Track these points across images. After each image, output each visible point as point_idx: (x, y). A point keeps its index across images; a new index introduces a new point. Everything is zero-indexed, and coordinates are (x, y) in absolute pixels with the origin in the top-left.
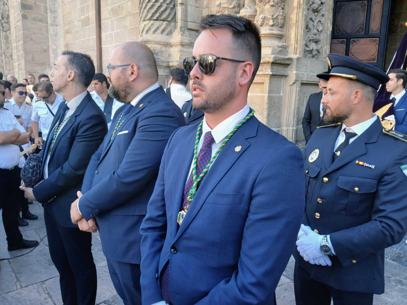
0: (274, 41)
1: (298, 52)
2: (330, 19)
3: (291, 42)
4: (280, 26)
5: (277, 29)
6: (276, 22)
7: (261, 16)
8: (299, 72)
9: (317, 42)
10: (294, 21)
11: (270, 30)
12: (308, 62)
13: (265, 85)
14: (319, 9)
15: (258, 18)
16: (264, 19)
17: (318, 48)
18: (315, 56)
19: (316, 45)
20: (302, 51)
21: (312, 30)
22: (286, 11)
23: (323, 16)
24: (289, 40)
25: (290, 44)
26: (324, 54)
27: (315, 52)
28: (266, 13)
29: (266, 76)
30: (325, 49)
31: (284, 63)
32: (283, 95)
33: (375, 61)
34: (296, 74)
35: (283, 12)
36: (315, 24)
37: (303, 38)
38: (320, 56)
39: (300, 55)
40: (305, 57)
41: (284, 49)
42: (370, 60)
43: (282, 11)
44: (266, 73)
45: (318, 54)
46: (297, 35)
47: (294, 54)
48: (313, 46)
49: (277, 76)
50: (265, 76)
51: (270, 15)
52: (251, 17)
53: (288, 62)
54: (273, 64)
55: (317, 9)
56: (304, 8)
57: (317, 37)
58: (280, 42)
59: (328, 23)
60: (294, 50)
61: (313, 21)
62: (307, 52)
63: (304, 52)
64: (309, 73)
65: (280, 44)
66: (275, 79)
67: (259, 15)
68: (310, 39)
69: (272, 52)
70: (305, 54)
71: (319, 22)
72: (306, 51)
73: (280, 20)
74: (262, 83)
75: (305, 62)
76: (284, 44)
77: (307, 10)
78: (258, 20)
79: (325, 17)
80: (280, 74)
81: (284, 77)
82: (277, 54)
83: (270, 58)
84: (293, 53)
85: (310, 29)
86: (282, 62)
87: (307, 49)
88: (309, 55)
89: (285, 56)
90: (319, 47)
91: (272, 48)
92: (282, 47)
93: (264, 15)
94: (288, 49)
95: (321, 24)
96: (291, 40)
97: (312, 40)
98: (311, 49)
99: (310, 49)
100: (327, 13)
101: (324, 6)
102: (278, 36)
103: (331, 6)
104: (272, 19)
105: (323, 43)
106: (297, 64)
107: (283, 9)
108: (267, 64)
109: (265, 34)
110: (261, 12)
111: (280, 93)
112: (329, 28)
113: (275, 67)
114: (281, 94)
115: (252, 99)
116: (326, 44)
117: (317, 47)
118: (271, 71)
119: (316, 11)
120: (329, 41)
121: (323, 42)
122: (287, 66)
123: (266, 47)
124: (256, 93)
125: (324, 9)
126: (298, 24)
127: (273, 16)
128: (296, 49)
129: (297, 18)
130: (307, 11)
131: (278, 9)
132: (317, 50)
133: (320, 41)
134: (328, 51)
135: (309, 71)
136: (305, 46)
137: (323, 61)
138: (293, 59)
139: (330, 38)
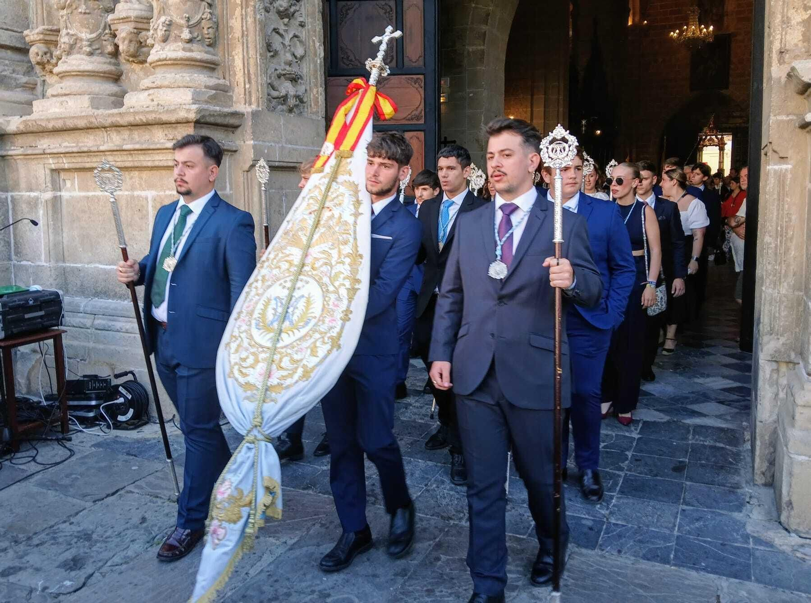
0: (196, 75)
1: (253, 99)
2: (317, 33)
3: (236, 77)
4: (207, 43)
5: (201, 48)
6: (196, 34)
7: (163, 19)
8: (261, 143)
9: (295, 79)
10: (238, 34)
11: (184, 49)
12: (280, 121)
14: (292, 10)
15: (156, 23)
16: (169, 25)
17: (300, 93)
18: (295, 110)
19: (294, 86)
20: (261, 98)
21: (282, 53)
22: (218, 11)
23: (302, 25)
24: (231, 73)
25: (235, 83)
26: (313, 104)
27: (292, 102)
28: (172, 13)
30: (314, 96)
31: (225, 123)
32: (231, 192)
33: (422, 121)
34: (254, 147)
35: (210, 13)
36: (287, 42)
37: (261, 69)
38: (306, 110)
39: (258, 106)
40: (273, 111)
41: (222, 92)
42: (412, 119)
43: (209, 11)
45: (302, 105)
46: (248, 64)
47: (245, 104)
48: (286, 88)
51: (182, 18)
52: (140, 20)
53: (232, 121)
54: (198, 125)
55: (286, 10)
56: (257, 7)
57: (295, 69)
58: (212, 77)
59: (314, 41)
60: (245, 94)
61: (282, 36)
62: (275, 100)
63: (270, 101)
64: (285, 145)
65: (213, 82)
67: (158, 18)
68: (278, 72)
69: (193, 99)
70: (272, 105)
71: (296, 39)
72: (274, 98)
73: (205, 29)
75: (273, 121)
76: (222, 81)
77: (263, 10)
78: (156, 27)
79: (306, 28)
81: (229, 153)
82: (207, 102)
83: (188, 111)
84: (243, 102)
85: (276, 54)
86: (220, 120)
87: (275, 94)
88: (280, 107)
89: (226, 107)
90: (301, 89)
91: (192, 90)
92: (216, 88)
93: (169, 18)
94: (231, 94)
95: (301, 42)
96: (235, 74)
97: (284, 75)
98: (283, 93)
99: (281, 94)
100: (310, 20)
101: (303, 6)
102: (205, 65)
103: (317, 6)
104: (188, 27)
105: (310, 84)
106: (255, 125)
107: (210, 5)
108: (185, 125)
109: (175, 60)
110: (162, 12)
111: (224, 188)
112: (318, 50)
113: (204, 131)
114: (228, 191)
116: (316, 86)
117: (296, 91)
119: (284, 14)
120: (321, 77)
121: (308, 81)
122: (233, 129)
123: (179, 87)
125: (303, 10)
126: (247, 40)
127: (188, 19)
128: (248, 93)
129: (242, 27)
130: (263, 14)
131: (200, 5)
132: (297, 97)
133: (302, 78)
134: (321, 99)
135: (284, 140)
136: (268, 88)
137: (312, 119)
138: (243, 115)
139: (323, 73)
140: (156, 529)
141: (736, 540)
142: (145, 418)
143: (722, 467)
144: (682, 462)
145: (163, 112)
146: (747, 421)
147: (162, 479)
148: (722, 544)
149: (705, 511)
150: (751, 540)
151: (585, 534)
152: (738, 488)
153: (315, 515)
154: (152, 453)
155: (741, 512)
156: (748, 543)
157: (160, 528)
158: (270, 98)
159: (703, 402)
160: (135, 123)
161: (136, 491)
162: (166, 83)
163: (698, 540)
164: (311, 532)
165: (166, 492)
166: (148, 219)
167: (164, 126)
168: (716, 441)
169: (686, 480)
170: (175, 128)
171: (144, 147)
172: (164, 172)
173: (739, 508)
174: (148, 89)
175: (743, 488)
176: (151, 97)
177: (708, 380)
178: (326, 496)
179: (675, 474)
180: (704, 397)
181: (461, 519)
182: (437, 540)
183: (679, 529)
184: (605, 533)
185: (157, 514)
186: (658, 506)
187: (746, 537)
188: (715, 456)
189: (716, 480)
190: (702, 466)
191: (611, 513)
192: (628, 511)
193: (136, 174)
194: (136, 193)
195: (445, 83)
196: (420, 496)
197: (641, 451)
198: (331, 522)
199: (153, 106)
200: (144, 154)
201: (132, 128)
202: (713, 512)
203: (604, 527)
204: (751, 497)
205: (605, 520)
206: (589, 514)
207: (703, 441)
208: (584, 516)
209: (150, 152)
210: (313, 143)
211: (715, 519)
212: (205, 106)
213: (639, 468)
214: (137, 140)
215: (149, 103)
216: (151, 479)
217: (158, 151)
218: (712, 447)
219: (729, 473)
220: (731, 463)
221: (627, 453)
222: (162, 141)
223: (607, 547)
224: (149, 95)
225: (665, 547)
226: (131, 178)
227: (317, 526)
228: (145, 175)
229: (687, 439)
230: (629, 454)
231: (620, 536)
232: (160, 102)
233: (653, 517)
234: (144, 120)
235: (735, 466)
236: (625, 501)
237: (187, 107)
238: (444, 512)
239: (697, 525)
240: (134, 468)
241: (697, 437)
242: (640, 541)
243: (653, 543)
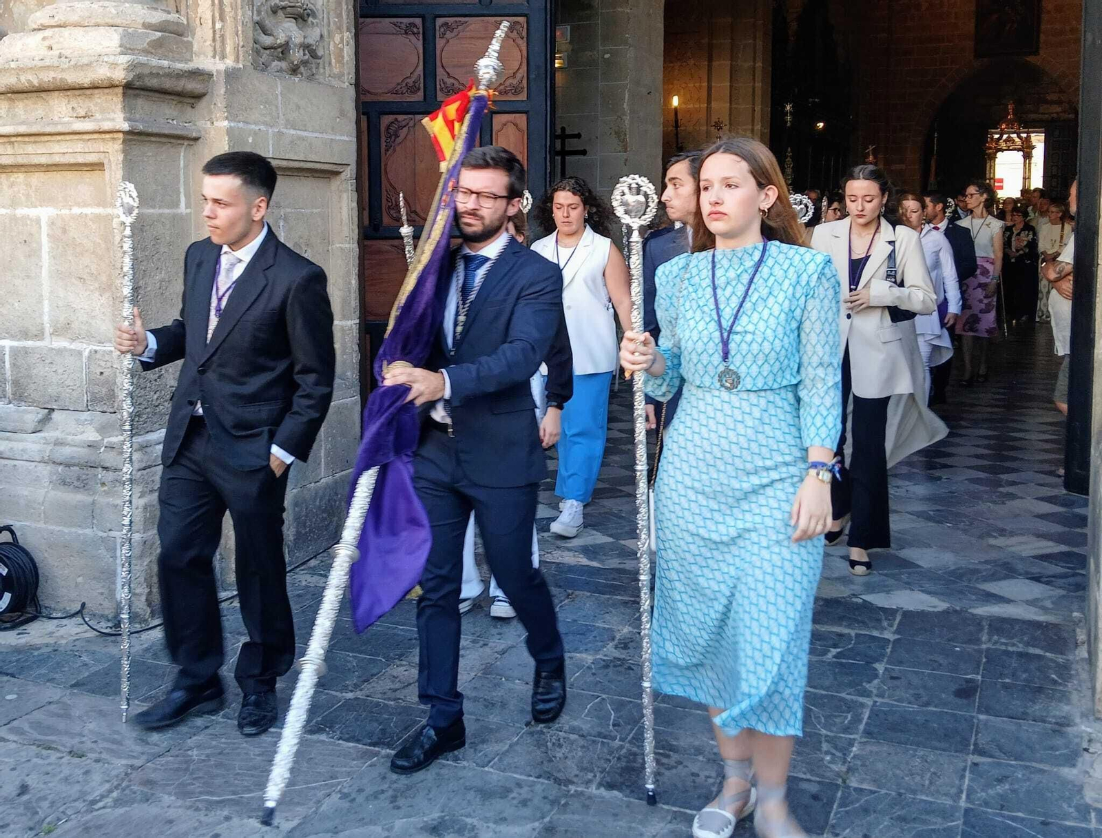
0: (127, 5)
1: (229, 48)
3: (200, 10)
8: (241, 125)
9: (302, 17)
12: (275, 87)
13: (107, 173)
17: (310, 41)
18: (302, 69)
19: (300, 29)
20: (243, 47)
25: (198, 20)
26: (333, 61)
27: (297, 55)
29: (107, 136)
30: (336, 46)
31: (179, 89)
32: (188, 211)
33: (523, 97)
34: (229, 131)
38: (322, 70)
39: (237, 60)
40: (263, 70)
41: (174, 35)
42: (506, 92)
44: (107, 126)
45: (314, 61)
47: (214, 57)
48: (287, 31)
49: (153, 139)
50: (103, 136)
53: (192, 86)
54: (130, 92)
58: (155, 9)
60: (214, 40)
62: (268, 52)
63: (257, 52)
64: (284, 131)
65: (157, 17)
66: (148, 150)
68: (273, 3)
69: (121, 46)
70: (263, 60)
72: (265, 48)
74: (98, 166)
75: (264, 88)
76: (173, 17)
80: (166, 132)
81: (186, 143)
82: (146, 52)
83: (113, 65)
84: (211, 54)
86: (168, 84)
87: (267, 41)
88: (276, 63)
89: (180, 61)
90: (313, 35)
91: (121, 29)
92: (162, 27)
96: (197, 5)
97: (284, 8)
98: (281, 39)
99: (278, 41)
105: (329, 26)
106: (230, 93)
108: (106, 91)
111: (176, 204)
113: (141, 103)
114: (183, 209)
115: (65, 231)
116: (339, 28)
117: (305, 37)
118: (126, 119)
120: (348, 15)
121: (325, 20)
122: (192, 101)
123: (98, 25)
124: (78, 205)
128: (218, 39)
132: (306, 47)
133: (315, 16)
134: (348, 52)
135: (282, 121)
136: (255, 30)
137: (332, 87)
138: (210, 75)
139: (351, 7)
140: (45, 804)
141: (1066, 816)
142: (31, 610)
143: (1040, 690)
144: (968, 681)
145: (69, 68)
146: (1081, 609)
147: (59, 716)
148: (1043, 823)
149: (1012, 766)
150: (1093, 815)
151: (806, 806)
152: (1068, 725)
153: (332, 778)
154: (43, 671)
155: (1074, 766)
156: (1086, 819)
157: (53, 803)
158: (258, 49)
159: (1006, 577)
160: (20, 87)
161: (12, 737)
162: (74, 18)
163: (1003, 816)
164: (324, 808)
165: (65, 739)
166: (40, 257)
167: (69, 93)
168: (1028, 644)
169: (979, 711)
170: (90, 96)
171: (34, 130)
172: (69, 175)
173: (1071, 759)
174: (43, 28)
175: (1075, 725)
176: (47, 43)
177: (1014, 540)
178: (351, 744)
179: (959, 701)
180: (1007, 570)
181: (589, 782)
182: (547, 820)
183: (968, 796)
184: (841, 806)
185: (47, 778)
186: (931, 757)
187: (1084, 811)
188: (1025, 671)
189: (1029, 711)
190: (1006, 687)
191: (849, 770)
192: (880, 766)
193: (20, 177)
194: (20, 212)
195: (563, 34)
196: (517, 743)
197: (901, 663)
198: (360, 791)
199: (51, 58)
200: (35, 142)
201: (13, 96)
202: (1027, 767)
203: (839, 794)
204: (1090, 741)
205: (840, 781)
206: (811, 771)
207: (1006, 644)
208: (802, 776)
209: (46, 138)
210: (333, 128)
211: (1029, 779)
212: (143, 59)
213: (898, 693)
214: (22, 117)
215: (44, 52)
216: (38, 716)
217: (59, 138)
218: (1021, 655)
219: (1052, 698)
220: (1055, 682)
221: (877, 665)
222: (67, 119)
223: (844, 829)
224: (44, 39)
225: (944, 830)
226: (12, 185)
227: (335, 797)
228: (36, 178)
229: (978, 641)
230: (880, 667)
231: (866, 810)
232: (63, 51)
233: (922, 777)
234: (36, 83)
235: (1061, 688)
236: (874, 748)
237: (111, 59)
238: (559, 771)
239: (999, 789)
240: (9, 697)
241: (996, 638)
242: (903, 819)
243: (924, 822)
